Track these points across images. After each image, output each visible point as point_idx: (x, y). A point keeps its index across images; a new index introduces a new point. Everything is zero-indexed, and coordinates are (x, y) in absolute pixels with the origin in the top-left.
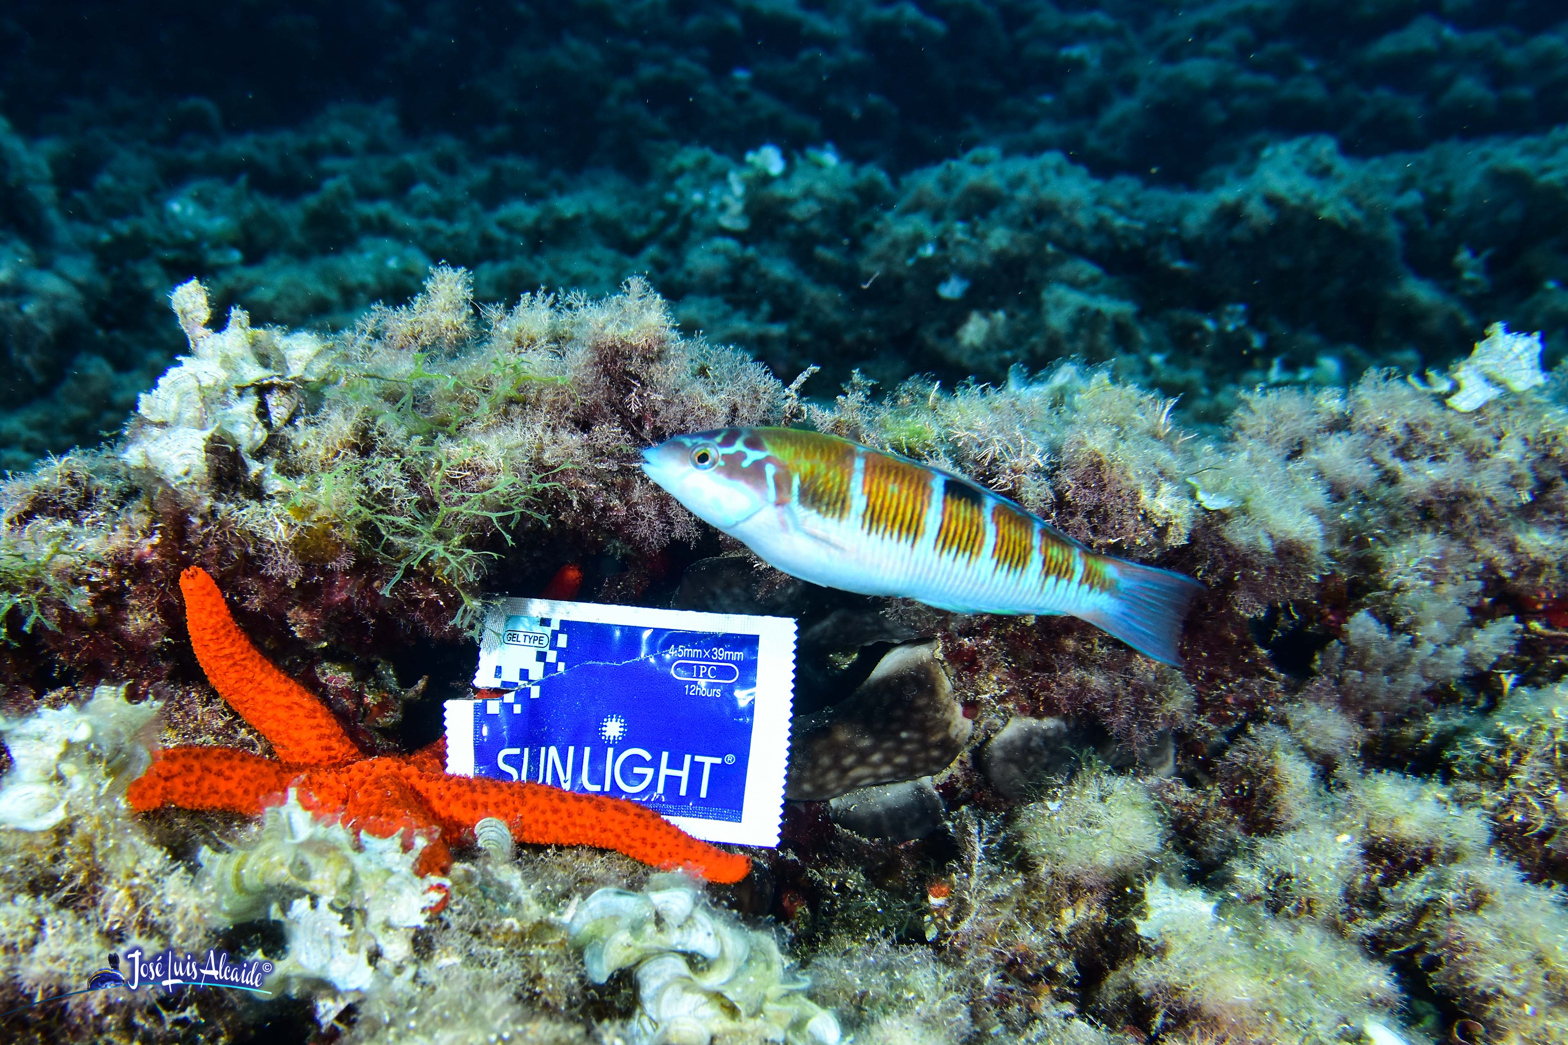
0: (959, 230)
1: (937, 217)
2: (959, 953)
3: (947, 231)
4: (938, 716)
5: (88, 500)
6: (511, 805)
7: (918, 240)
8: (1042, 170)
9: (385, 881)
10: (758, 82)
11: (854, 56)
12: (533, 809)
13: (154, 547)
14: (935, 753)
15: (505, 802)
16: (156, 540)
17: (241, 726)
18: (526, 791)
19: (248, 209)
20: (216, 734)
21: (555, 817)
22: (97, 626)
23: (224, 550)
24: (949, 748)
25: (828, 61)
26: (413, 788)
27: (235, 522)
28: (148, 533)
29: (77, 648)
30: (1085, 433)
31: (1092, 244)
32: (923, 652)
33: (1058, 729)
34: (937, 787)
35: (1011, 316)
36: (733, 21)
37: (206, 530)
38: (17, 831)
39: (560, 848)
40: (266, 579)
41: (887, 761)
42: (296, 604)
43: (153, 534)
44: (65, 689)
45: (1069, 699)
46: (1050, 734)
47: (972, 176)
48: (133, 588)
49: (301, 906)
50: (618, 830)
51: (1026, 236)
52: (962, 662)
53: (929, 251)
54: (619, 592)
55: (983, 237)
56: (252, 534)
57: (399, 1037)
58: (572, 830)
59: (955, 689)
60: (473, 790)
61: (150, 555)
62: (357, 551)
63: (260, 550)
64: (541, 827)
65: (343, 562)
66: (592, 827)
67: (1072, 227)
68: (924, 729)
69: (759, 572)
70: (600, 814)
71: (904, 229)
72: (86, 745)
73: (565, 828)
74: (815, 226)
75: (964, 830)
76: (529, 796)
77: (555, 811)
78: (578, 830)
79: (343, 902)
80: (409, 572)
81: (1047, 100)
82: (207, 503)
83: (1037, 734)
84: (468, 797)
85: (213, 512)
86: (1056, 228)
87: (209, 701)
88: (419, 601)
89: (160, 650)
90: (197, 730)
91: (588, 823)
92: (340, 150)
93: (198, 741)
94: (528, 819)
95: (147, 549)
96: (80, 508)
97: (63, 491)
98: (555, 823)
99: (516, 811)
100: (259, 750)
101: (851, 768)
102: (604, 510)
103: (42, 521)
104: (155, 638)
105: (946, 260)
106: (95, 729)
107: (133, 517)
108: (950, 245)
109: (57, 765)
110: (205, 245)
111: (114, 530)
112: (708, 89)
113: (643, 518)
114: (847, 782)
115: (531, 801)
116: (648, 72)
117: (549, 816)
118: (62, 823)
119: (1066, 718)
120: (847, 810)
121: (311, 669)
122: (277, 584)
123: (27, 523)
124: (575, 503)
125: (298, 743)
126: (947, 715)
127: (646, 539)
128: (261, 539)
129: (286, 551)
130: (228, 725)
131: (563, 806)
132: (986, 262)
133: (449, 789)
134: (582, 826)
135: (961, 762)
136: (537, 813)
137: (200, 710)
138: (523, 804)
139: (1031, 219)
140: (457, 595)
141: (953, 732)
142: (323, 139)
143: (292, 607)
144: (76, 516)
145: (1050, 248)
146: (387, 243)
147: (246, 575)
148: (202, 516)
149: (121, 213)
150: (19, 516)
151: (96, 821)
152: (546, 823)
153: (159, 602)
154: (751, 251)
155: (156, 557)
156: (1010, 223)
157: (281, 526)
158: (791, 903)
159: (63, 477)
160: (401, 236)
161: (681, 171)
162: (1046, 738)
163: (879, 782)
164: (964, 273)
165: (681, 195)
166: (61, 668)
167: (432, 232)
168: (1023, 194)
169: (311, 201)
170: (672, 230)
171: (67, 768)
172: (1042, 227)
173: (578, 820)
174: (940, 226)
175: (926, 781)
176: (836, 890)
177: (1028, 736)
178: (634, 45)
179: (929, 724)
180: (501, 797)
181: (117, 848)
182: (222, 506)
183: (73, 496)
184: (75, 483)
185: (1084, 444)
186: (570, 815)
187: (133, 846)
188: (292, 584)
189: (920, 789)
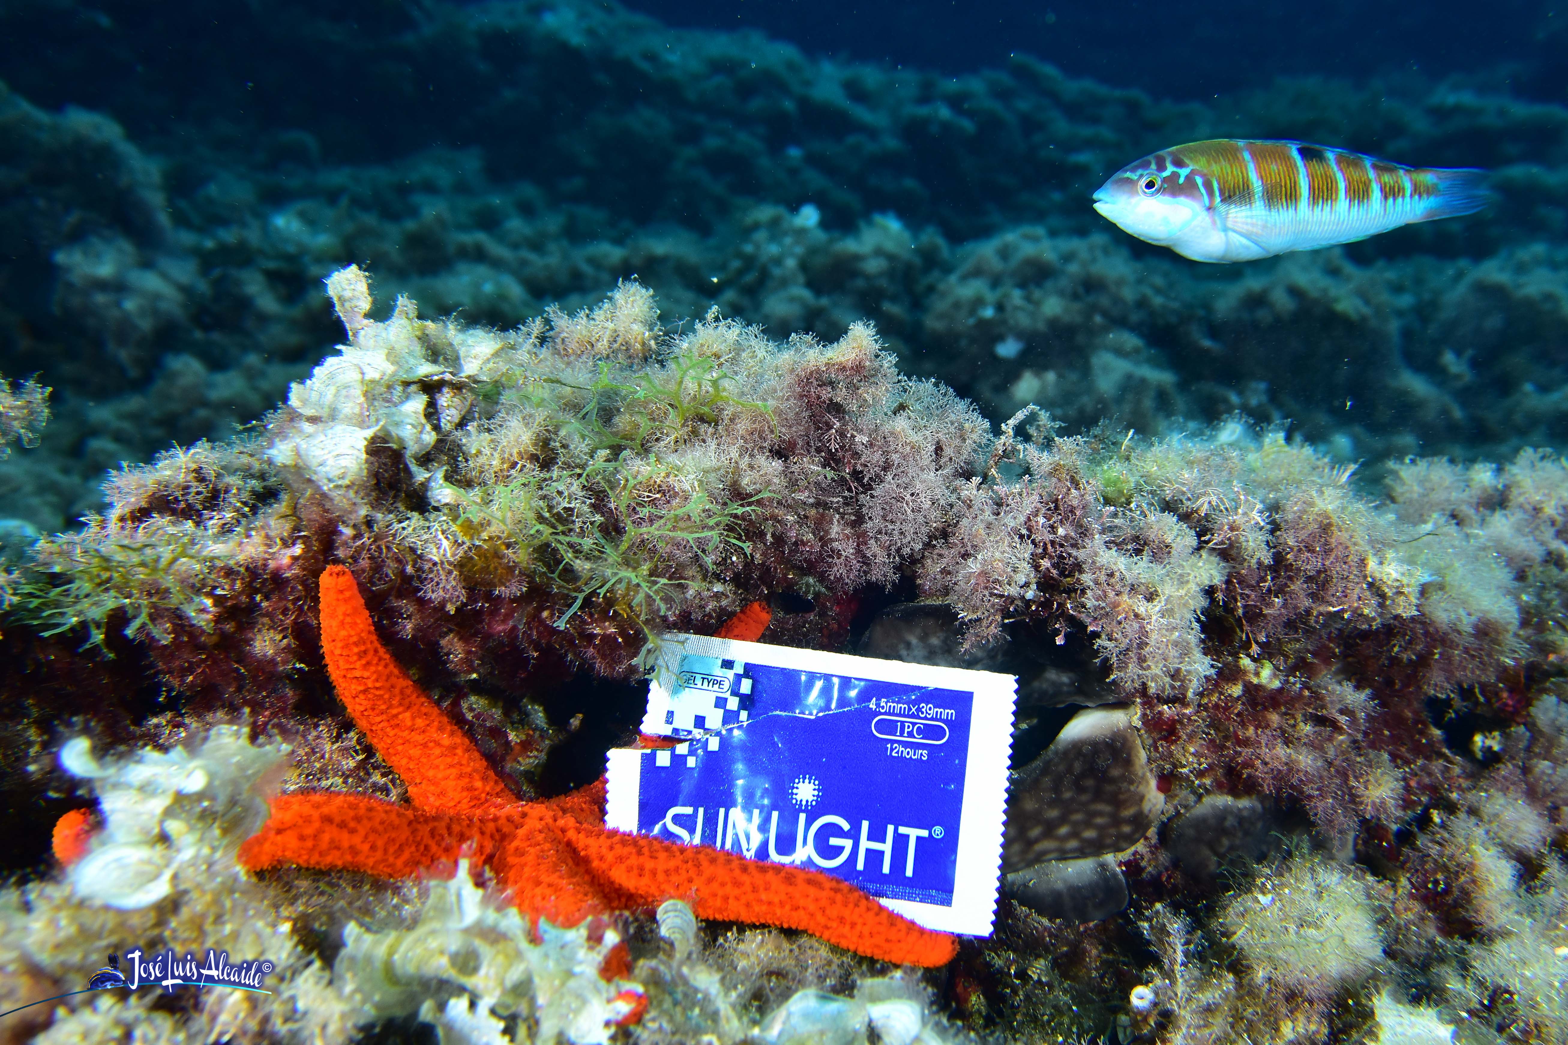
4: (1132, 788)
5: (214, 499)
6: (684, 874)
7: (978, 302)
8: (1091, 249)
9: (564, 984)
11: (892, 143)
12: (710, 880)
13: (295, 559)
14: (1127, 829)
15: (677, 869)
16: (298, 550)
17: (376, 767)
18: (701, 857)
19: (349, 227)
20: (345, 777)
21: (737, 892)
22: (216, 646)
23: (377, 566)
24: (1140, 822)
26: (569, 844)
27: (394, 535)
28: (287, 543)
29: (190, 670)
31: (1135, 317)
32: (1118, 719)
33: (1253, 809)
34: (1120, 864)
37: (359, 543)
38: (107, 908)
39: (742, 928)
40: (422, 603)
41: (1075, 835)
42: (450, 631)
43: (294, 544)
44: (169, 715)
45: (1273, 778)
46: (1245, 813)
47: (1028, 250)
48: (265, 604)
49: (458, 1007)
51: (1077, 306)
52: (1162, 730)
54: (805, 635)
56: (413, 550)
58: (757, 909)
59: (1149, 760)
60: (639, 853)
61: (290, 567)
62: (529, 576)
63: (420, 569)
64: (719, 903)
65: (514, 589)
66: (781, 905)
67: (1117, 300)
68: (1117, 802)
69: (963, 623)
70: (791, 889)
72: (200, 796)
73: (748, 905)
76: (705, 864)
77: (737, 884)
78: (764, 908)
79: (507, 1007)
80: (587, 602)
82: (363, 511)
83: (1231, 813)
84: (633, 861)
85: (369, 523)
86: (1104, 301)
87: (339, 737)
88: (595, 636)
89: (289, 677)
90: (323, 771)
91: (776, 900)
92: (430, 188)
93: (325, 783)
94: (705, 892)
95: (286, 561)
96: (205, 508)
97: (188, 487)
98: (737, 899)
99: (690, 881)
100: (393, 797)
101: (1037, 840)
102: (796, 543)
103: (161, 521)
104: (285, 662)
105: (1004, 322)
106: (212, 776)
107: (272, 522)
108: (1009, 308)
109: (161, 822)
110: (307, 259)
111: (249, 536)
112: (764, 162)
113: (839, 556)
114: (1031, 856)
115: (708, 870)
116: (712, 142)
117: (729, 889)
118: (165, 899)
119: (1263, 798)
120: (1025, 885)
121: (456, 704)
122: (435, 608)
123: (141, 521)
124: (769, 537)
125: (434, 782)
126: (1141, 788)
127: (840, 579)
128: (421, 557)
129: (450, 572)
130: (361, 765)
131: (745, 878)
132: (1041, 326)
133: (611, 848)
134: (770, 903)
136: (715, 885)
137: (328, 747)
138: (700, 873)
139: (1081, 290)
140: (639, 632)
141: (1146, 807)
142: (413, 177)
143: (446, 634)
144: (200, 515)
145: (1098, 319)
146: (482, 270)
147: (400, 596)
148: (355, 526)
149: (224, 222)
150: (132, 512)
151: (208, 897)
152: (726, 899)
153: (295, 622)
154: (824, 301)
155: (296, 571)
156: (1061, 293)
157: (445, 543)
159: (188, 471)
160: (496, 264)
161: (756, 226)
162: (1241, 819)
163: (1063, 856)
165: (758, 246)
166: (169, 692)
167: (524, 263)
169: (410, 225)
170: (750, 278)
171: (174, 827)
172: (1091, 299)
173: (764, 896)
175: (1110, 858)
177: (1223, 814)
179: (1122, 797)
180: (672, 864)
181: (236, 935)
182: (380, 516)
183: (199, 493)
184: (202, 479)
185: (1312, 504)
186: (755, 889)
187: (259, 936)
188: (451, 609)
189: (1103, 866)
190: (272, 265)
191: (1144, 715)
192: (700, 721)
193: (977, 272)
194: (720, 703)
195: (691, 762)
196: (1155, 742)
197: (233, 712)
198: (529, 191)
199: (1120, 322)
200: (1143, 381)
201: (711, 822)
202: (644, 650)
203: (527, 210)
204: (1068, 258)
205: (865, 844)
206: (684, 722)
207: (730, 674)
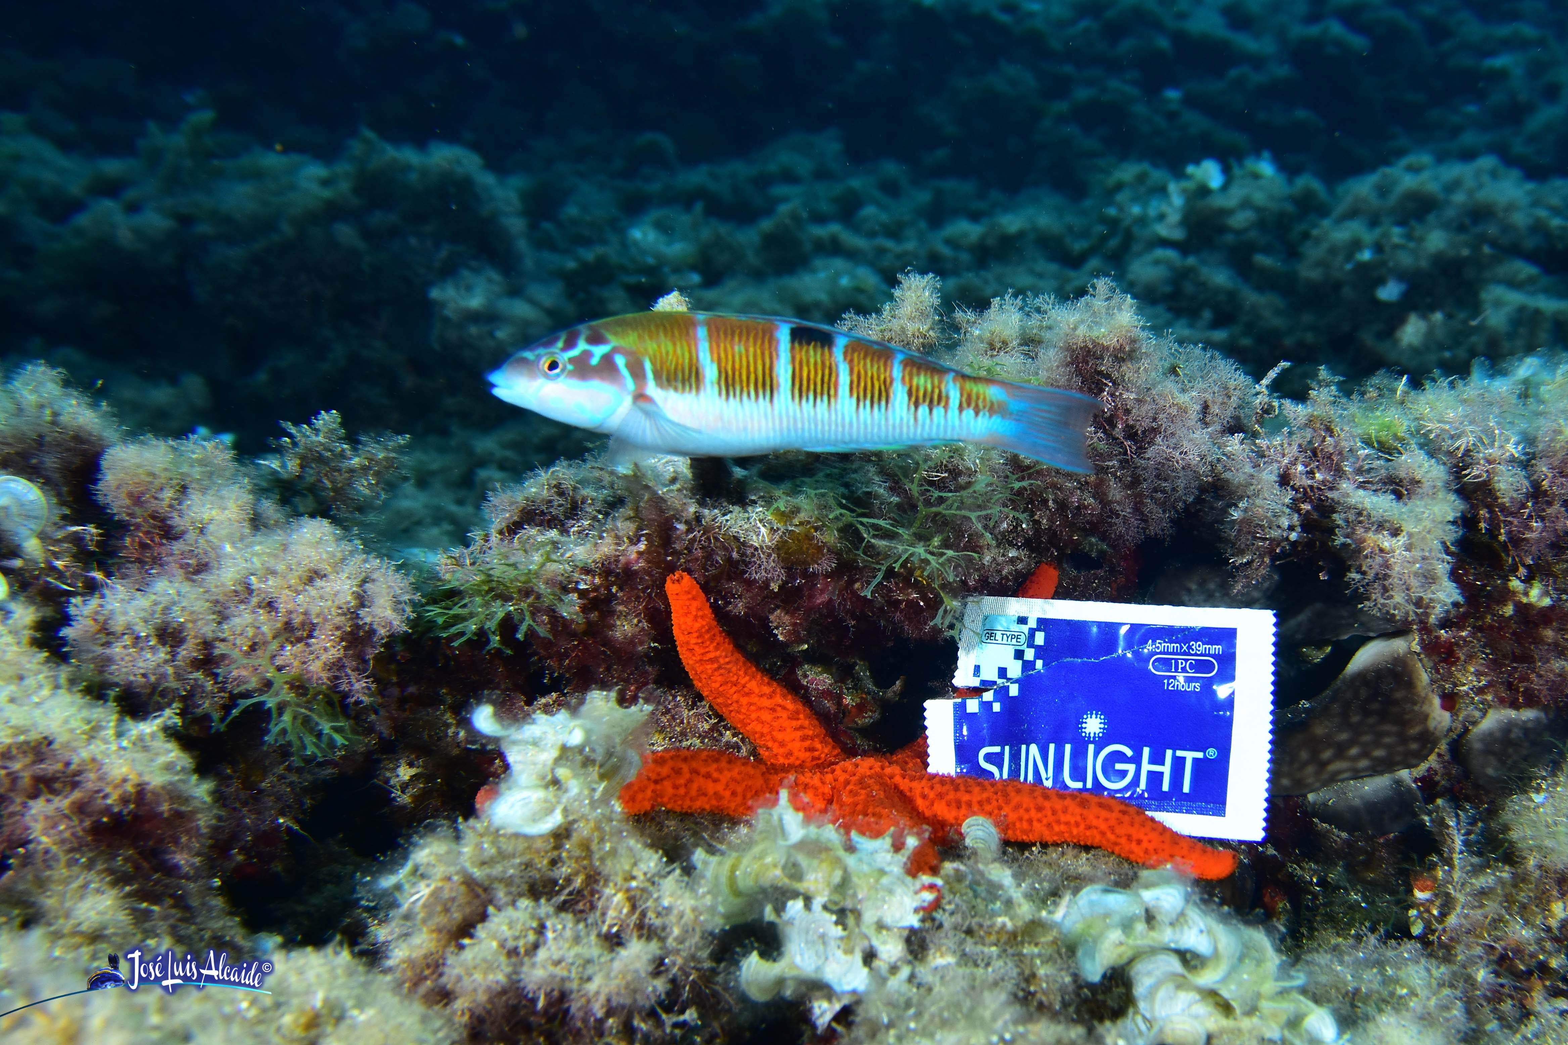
0: (1396, 234)
1: (1374, 222)
2: (1448, 948)
3: (1386, 235)
5: (574, 510)
6: (995, 803)
7: (1356, 245)
8: (1478, 174)
9: (877, 881)
10: (1189, 101)
11: (1282, 71)
12: (1018, 807)
13: (640, 553)
14: (1414, 746)
15: (988, 801)
16: (642, 547)
17: (726, 728)
18: (1009, 789)
19: (706, 234)
20: (702, 737)
21: (1039, 815)
22: (585, 633)
23: (709, 555)
25: (1256, 78)
26: (896, 787)
27: (720, 527)
28: (634, 540)
29: (566, 655)
30: (1561, 421)
32: (1399, 645)
33: (1537, 720)
34: (1416, 780)
35: (1449, 316)
36: (1163, 43)
37: (691, 536)
38: (517, 835)
39: (1045, 845)
40: (750, 583)
41: (1365, 754)
42: (777, 607)
43: (639, 541)
44: (554, 695)
45: (1549, 689)
46: (1530, 725)
47: (1408, 182)
48: (620, 594)
49: (795, 907)
50: (1103, 826)
51: (1462, 237)
52: (1439, 654)
53: (1366, 256)
54: (1095, 590)
55: (1421, 240)
56: (736, 539)
57: (900, 1038)
58: (1057, 828)
59: (1433, 681)
60: (957, 789)
61: (637, 561)
62: (838, 554)
63: (744, 555)
64: (1025, 825)
65: (826, 565)
66: (1077, 825)
68: (1403, 722)
69: (1234, 567)
70: (1085, 812)
71: (1342, 234)
72: (580, 749)
73: (1049, 826)
74: (1253, 235)
75: (1442, 824)
76: (1013, 794)
77: (1040, 809)
78: (1063, 828)
79: (836, 903)
80: (890, 573)
81: (1471, 109)
82: (692, 509)
83: (1516, 725)
84: (951, 796)
85: (698, 518)
86: (1492, 230)
87: (694, 704)
88: (900, 602)
89: (646, 655)
90: (683, 734)
91: (1072, 821)
92: (789, 177)
93: (685, 744)
94: (1013, 817)
95: (634, 556)
96: (568, 518)
97: (550, 501)
98: (1039, 821)
99: (1000, 808)
100: (744, 752)
101: (1329, 762)
102: (1078, 508)
103: (531, 531)
104: (642, 643)
105: (1383, 263)
106: (588, 732)
107: (619, 525)
108: (1387, 249)
109: (553, 770)
110: (666, 270)
111: (601, 538)
112: (1140, 109)
113: (1118, 516)
114: (1325, 776)
115: (1015, 799)
116: (1082, 94)
117: (1033, 813)
118: (559, 827)
119: (1545, 709)
120: (1325, 804)
121: (792, 672)
122: (760, 588)
123: (516, 534)
124: (1050, 503)
125: (782, 744)
126: (1425, 708)
127: (1121, 536)
128: (744, 544)
129: (769, 555)
130: (714, 728)
131: (1047, 804)
132: (1424, 264)
133: (932, 788)
134: (1067, 824)
135: (1439, 755)
136: (1021, 811)
137: (685, 713)
138: (1007, 802)
139: (1467, 221)
140: (937, 595)
141: (1431, 724)
142: (772, 167)
143: (774, 610)
144: (563, 525)
145: (1486, 250)
146: (839, 263)
147: (730, 579)
148: (687, 522)
149: (586, 242)
150: (508, 527)
151: (592, 824)
152: (1030, 821)
153: (646, 607)
154: (1191, 261)
155: (642, 564)
156: (1446, 226)
157: (763, 530)
158: (1272, 898)
159: (550, 487)
160: (852, 255)
161: (1119, 187)
162: (1526, 730)
163: (1357, 775)
164: (1402, 276)
165: (1121, 209)
166: (551, 674)
167: (881, 251)
168: (1459, 198)
169: (766, 225)
171: (562, 773)
172: (1479, 229)
173: (1063, 818)
174: (1378, 232)
175: (1404, 774)
176: (1317, 884)
177: (1508, 727)
178: (1068, 69)
179: (1407, 717)
180: (985, 795)
181: (614, 852)
182: (706, 512)
183: (560, 505)
184: (561, 494)
186: (1054, 812)
187: (630, 849)
188: (775, 587)
189: (1399, 782)
190: (632, 280)
191: (1422, 640)
192: (1002, 672)
193: (1352, 214)
194: (1019, 655)
195: (997, 707)
196: (1435, 664)
197: (604, 686)
198: (891, 168)
199: (1514, 251)
200: (1537, 312)
201: (1015, 757)
202: (941, 612)
203: (891, 189)
204: (1453, 186)
205: (1146, 767)
206: (990, 674)
207: (1025, 629)
